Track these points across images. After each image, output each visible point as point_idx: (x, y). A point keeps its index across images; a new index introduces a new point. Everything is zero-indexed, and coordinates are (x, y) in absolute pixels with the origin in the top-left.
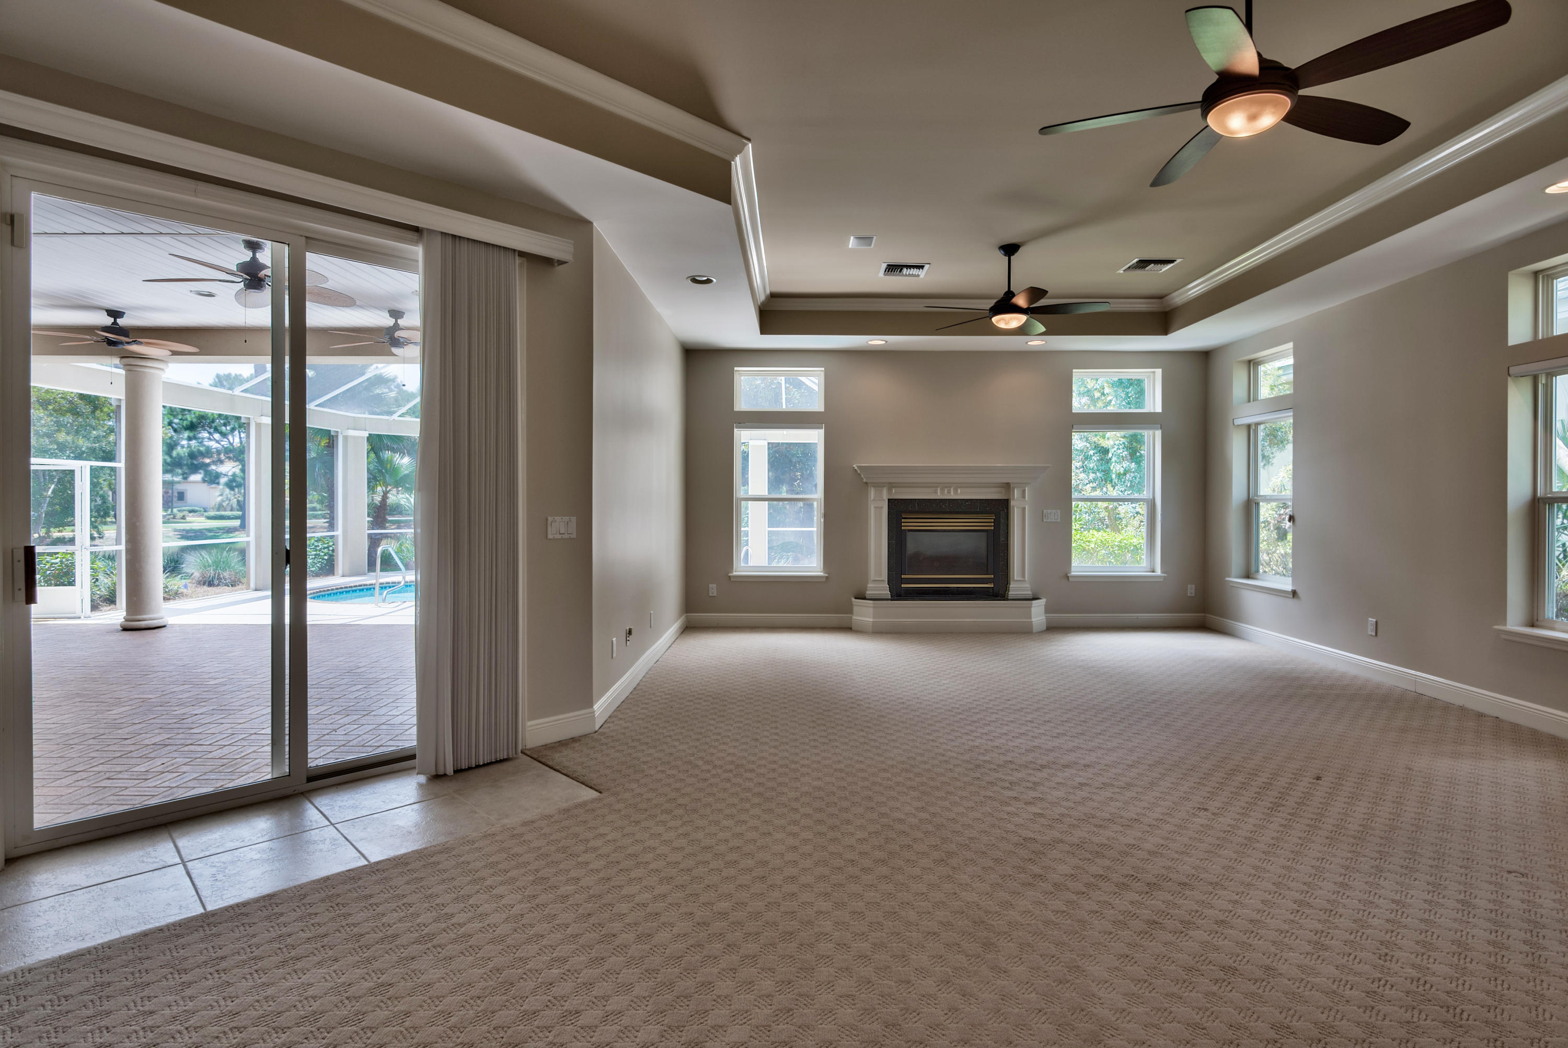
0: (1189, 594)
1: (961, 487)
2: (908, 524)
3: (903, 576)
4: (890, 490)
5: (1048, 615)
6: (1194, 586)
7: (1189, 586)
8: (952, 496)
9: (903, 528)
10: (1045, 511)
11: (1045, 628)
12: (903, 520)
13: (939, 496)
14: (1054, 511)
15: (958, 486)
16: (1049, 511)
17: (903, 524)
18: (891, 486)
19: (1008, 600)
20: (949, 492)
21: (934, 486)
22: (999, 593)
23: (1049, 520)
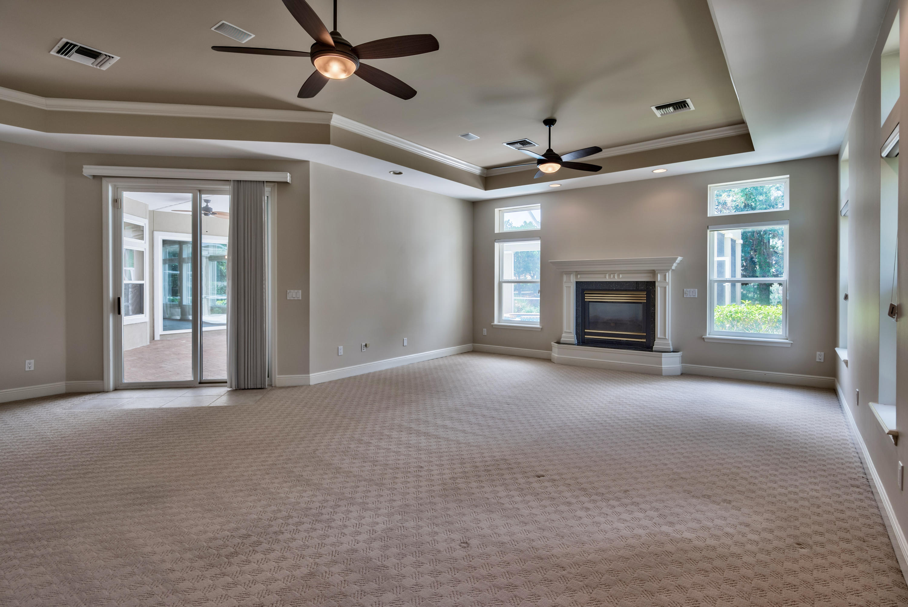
0: (818, 360)
1: (621, 273)
2: (588, 298)
3: (586, 331)
4: (576, 276)
5: (683, 364)
6: (823, 353)
7: (818, 353)
8: (616, 279)
9: (586, 300)
10: (685, 290)
11: (679, 373)
12: (586, 295)
13: (607, 279)
14: (692, 290)
15: (620, 272)
16: (689, 290)
17: (586, 297)
18: (577, 273)
19: (652, 351)
20: (614, 277)
21: (604, 273)
22: (648, 347)
23: (688, 296)
